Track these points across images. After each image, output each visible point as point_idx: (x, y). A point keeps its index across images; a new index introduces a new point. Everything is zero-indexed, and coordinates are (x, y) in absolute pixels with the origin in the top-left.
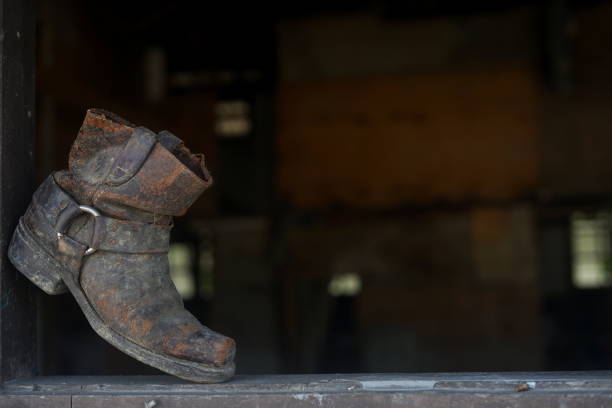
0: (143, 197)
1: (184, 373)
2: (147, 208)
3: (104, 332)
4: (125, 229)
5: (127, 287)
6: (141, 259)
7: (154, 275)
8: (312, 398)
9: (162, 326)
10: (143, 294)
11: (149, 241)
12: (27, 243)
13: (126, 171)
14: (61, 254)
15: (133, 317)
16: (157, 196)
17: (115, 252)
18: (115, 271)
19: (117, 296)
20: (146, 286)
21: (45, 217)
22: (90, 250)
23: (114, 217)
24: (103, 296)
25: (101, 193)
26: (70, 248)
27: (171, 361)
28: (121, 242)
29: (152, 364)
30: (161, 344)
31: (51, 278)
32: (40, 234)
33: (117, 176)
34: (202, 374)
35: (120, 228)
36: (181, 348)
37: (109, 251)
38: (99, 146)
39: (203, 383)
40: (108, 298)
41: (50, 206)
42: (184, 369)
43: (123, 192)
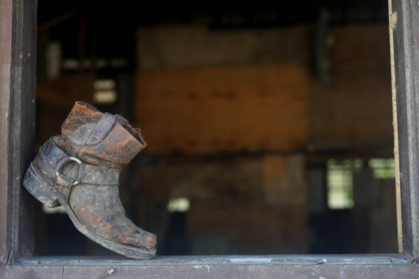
0: (108, 153)
1: (129, 254)
2: (110, 159)
3: (83, 230)
4: (96, 171)
5: (97, 204)
6: (104, 188)
9: (117, 227)
11: (110, 178)
13: (98, 138)
14: (58, 185)
15: (101, 221)
17: (90, 184)
18: (90, 195)
19: (91, 209)
20: (107, 204)
21: (49, 163)
22: (76, 183)
23: (90, 164)
25: (83, 150)
26: (64, 181)
27: (122, 247)
28: (94, 178)
29: (111, 249)
30: (116, 237)
31: (50, 198)
32: (44, 172)
33: (93, 141)
35: (93, 170)
36: (128, 239)
37: (87, 184)
38: (81, 123)
39: (140, 260)
41: (52, 156)
42: (129, 251)
43: (96, 150)
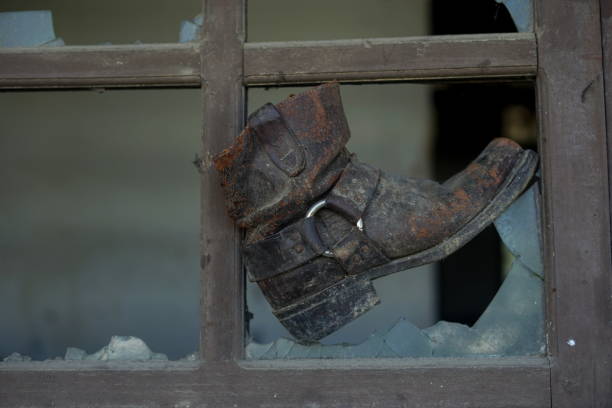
0: (327, 144)
1: (521, 182)
3: (451, 245)
6: (384, 184)
7: (403, 182)
9: (466, 183)
12: (313, 306)
14: (349, 260)
15: (448, 205)
16: (331, 132)
17: (370, 201)
20: (414, 190)
22: (359, 224)
26: (349, 244)
28: (362, 191)
29: (502, 208)
30: (484, 189)
34: (527, 166)
35: (346, 185)
37: (368, 206)
40: (418, 225)
41: (288, 254)
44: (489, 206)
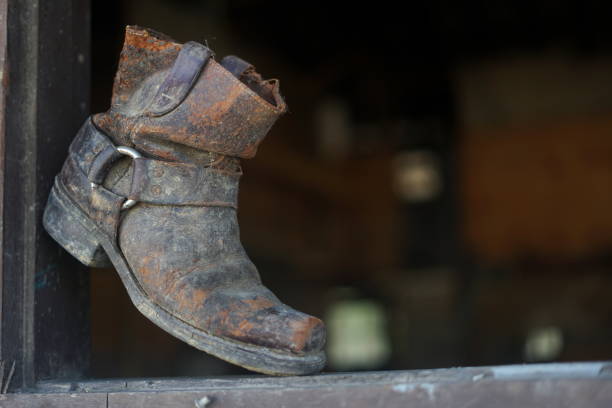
0: (192, 129)
1: (250, 362)
2: (200, 145)
3: (146, 309)
4: (173, 174)
5: (175, 248)
6: (195, 213)
7: (213, 234)
8: (419, 390)
9: (220, 299)
10: (197, 258)
11: (206, 189)
12: (61, 201)
13: (171, 98)
14: (95, 210)
15: (182, 286)
16: (211, 128)
17: (161, 205)
18: (161, 229)
19: (162, 260)
20: (202, 248)
21: (78, 164)
22: (129, 202)
23: (159, 158)
24: (144, 260)
25: (139, 127)
26: (105, 201)
27: (233, 345)
28: (168, 191)
29: (207, 350)
30: (217, 321)
31: (88, 244)
32: (74, 189)
33: (161, 105)
34: (274, 362)
35: (167, 172)
36: (245, 328)
37: (153, 204)
38: (143, 74)
39: (276, 376)
40: (151, 264)
41: (85, 151)
42: (249, 355)
43: (167, 124)
44: (204, 334)
